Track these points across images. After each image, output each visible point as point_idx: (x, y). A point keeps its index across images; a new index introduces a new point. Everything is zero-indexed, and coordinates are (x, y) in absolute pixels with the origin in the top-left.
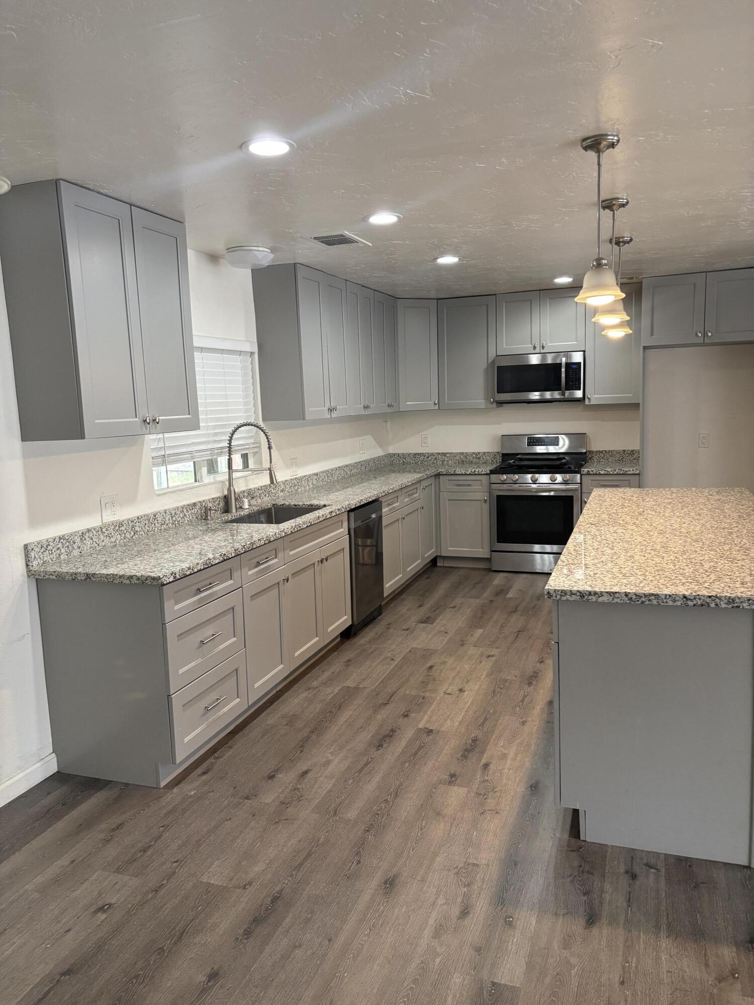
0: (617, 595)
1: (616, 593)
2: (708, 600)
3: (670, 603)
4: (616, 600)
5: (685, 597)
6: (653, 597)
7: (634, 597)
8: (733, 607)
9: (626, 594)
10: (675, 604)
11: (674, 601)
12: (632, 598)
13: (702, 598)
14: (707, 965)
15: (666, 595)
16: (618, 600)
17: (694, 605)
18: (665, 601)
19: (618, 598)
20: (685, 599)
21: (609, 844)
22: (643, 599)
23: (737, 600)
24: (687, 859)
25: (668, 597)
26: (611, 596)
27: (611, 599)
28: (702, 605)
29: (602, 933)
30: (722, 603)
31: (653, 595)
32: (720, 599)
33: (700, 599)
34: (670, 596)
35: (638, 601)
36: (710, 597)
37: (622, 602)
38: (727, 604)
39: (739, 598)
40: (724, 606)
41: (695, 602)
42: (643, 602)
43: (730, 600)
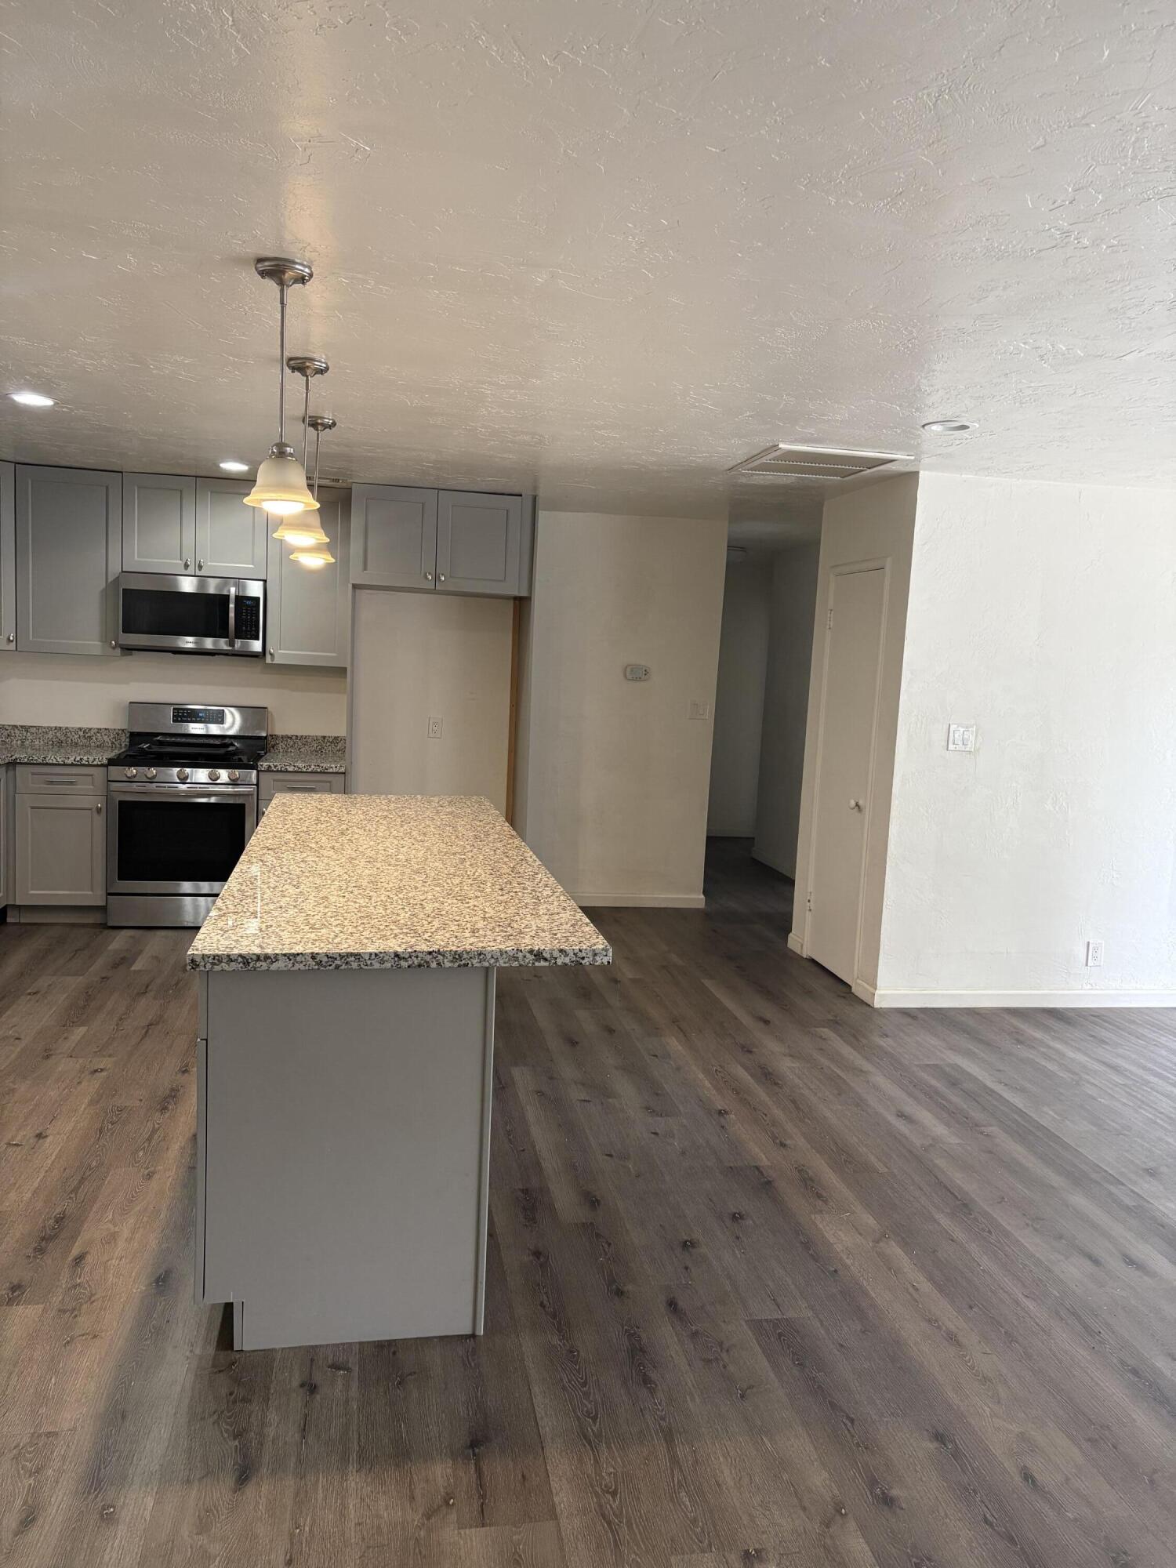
0: (299, 958)
1: (298, 954)
2: (428, 958)
3: (377, 966)
4: (297, 966)
5: (396, 955)
6: (353, 959)
7: (325, 959)
8: (459, 966)
9: (313, 956)
10: (383, 966)
11: (382, 962)
12: (321, 962)
13: (420, 955)
14: (412, 1498)
15: (371, 954)
16: (301, 966)
17: (409, 967)
18: (369, 962)
19: (302, 962)
20: (396, 959)
21: (277, 1346)
22: (339, 963)
23: (465, 956)
24: (390, 1343)
25: (373, 957)
26: (290, 960)
27: (290, 965)
28: (420, 966)
29: (261, 1492)
30: (446, 960)
31: (352, 954)
32: (444, 956)
33: (417, 957)
34: (376, 955)
35: (330, 965)
36: (430, 953)
37: (307, 968)
38: (452, 961)
39: (468, 953)
40: (448, 964)
41: (410, 963)
42: (337, 967)
43: (457, 956)
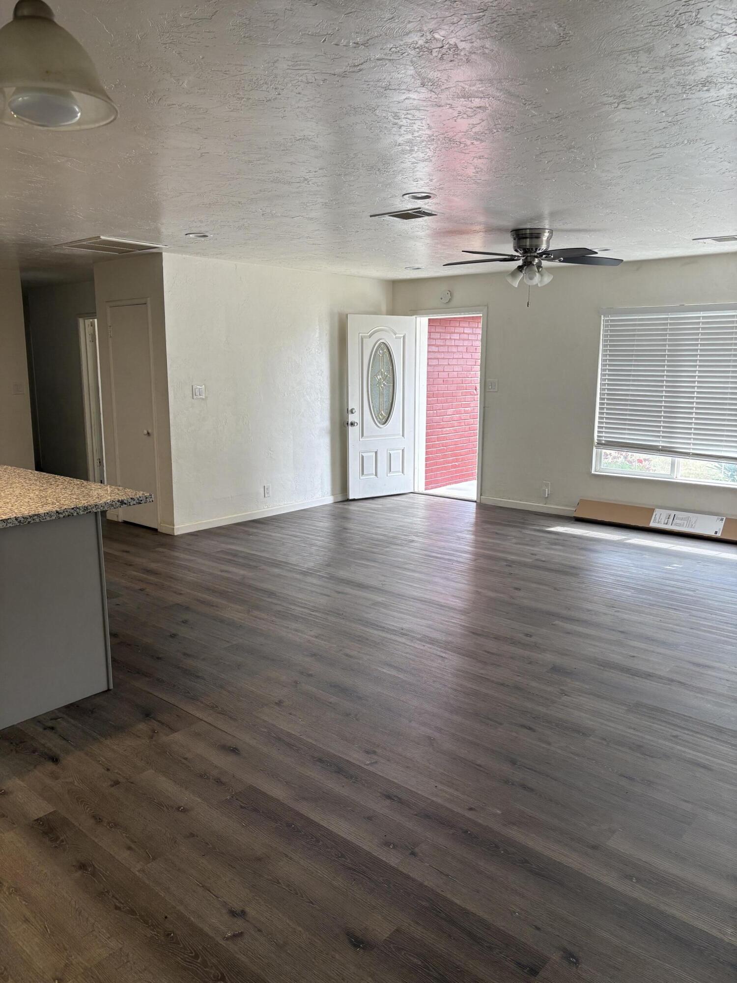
0: (9, 521)
1: (8, 519)
2: (72, 511)
3: (48, 519)
4: (9, 525)
5: (57, 512)
6: (36, 517)
7: (22, 519)
8: (87, 513)
9: (16, 519)
10: (51, 519)
11: (51, 516)
12: (20, 521)
13: (68, 510)
15: (45, 513)
16: (11, 525)
17: (64, 517)
18: (44, 518)
19: (10, 523)
20: (57, 514)
22: (29, 520)
23: (89, 507)
24: (72, 704)
25: (46, 514)
26: (5, 522)
27: (5, 525)
28: (69, 516)
30: (80, 511)
31: (35, 515)
32: (79, 509)
33: (67, 511)
34: (47, 513)
35: (25, 522)
36: (73, 509)
37: (14, 525)
38: (83, 511)
39: (90, 506)
40: (82, 513)
41: (64, 515)
42: (29, 522)
43: (86, 508)
